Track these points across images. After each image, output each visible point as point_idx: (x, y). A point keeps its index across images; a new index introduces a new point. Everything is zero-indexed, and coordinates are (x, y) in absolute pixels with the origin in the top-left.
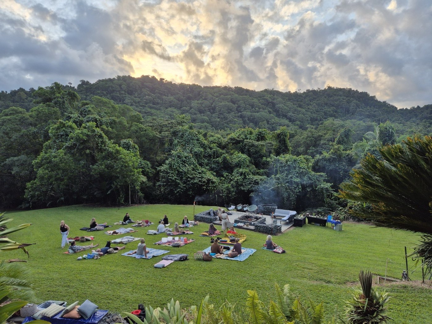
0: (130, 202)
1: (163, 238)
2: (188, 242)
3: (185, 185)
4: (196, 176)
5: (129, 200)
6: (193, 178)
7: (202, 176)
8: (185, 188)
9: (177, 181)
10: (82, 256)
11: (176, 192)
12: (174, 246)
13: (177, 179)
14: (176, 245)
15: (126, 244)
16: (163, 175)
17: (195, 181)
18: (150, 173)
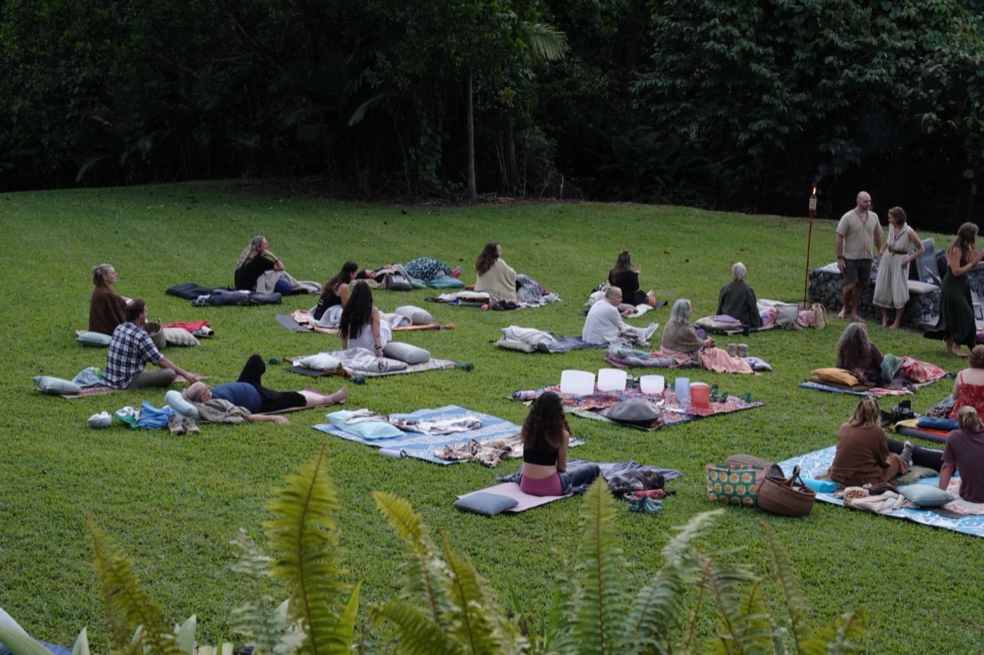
0: (473, 182)
1: (566, 375)
2: (716, 407)
3: (800, 97)
4: (883, 43)
5: (467, 166)
6: (863, 56)
7: (918, 45)
8: (804, 118)
9: (754, 66)
10: (112, 413)
11: (743, 137)
12: (621, 423)
13: (759, 59)
14: (633, 416)
15: (361, 381)
16: (672, 31)
17: (871, 75)
18: (603, 13)
